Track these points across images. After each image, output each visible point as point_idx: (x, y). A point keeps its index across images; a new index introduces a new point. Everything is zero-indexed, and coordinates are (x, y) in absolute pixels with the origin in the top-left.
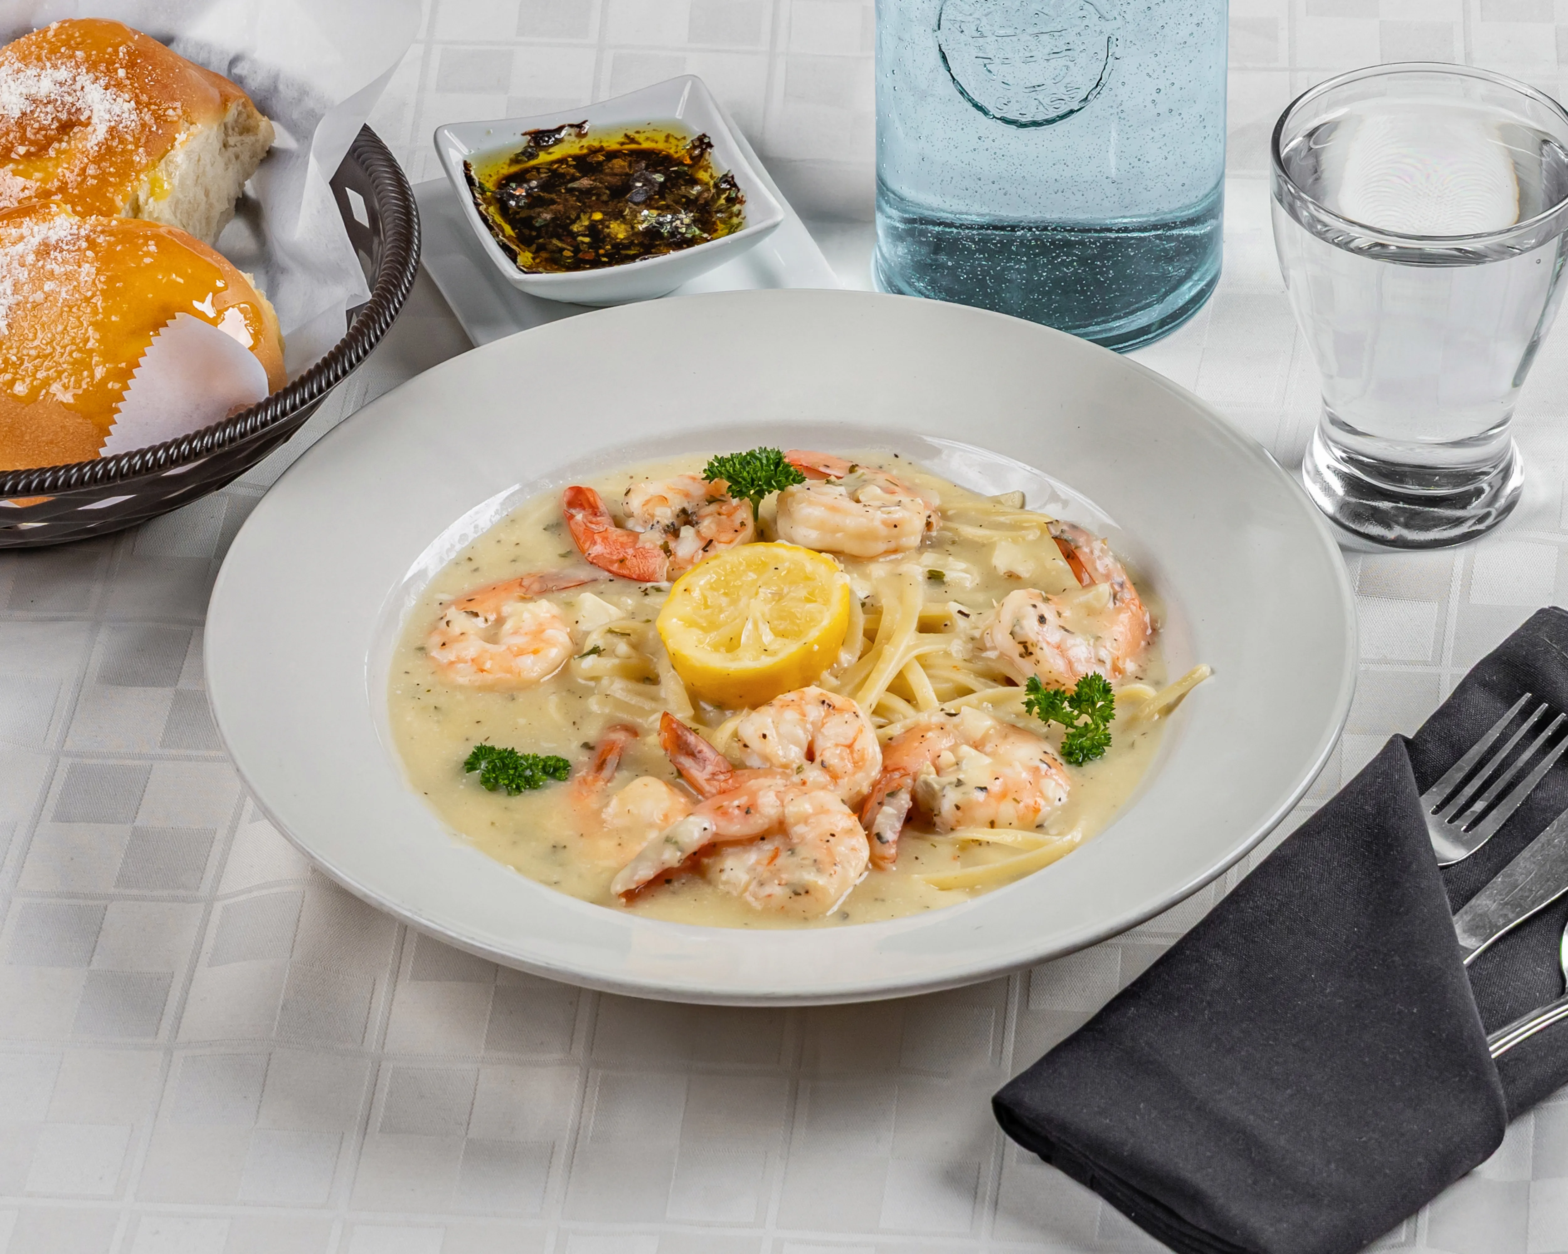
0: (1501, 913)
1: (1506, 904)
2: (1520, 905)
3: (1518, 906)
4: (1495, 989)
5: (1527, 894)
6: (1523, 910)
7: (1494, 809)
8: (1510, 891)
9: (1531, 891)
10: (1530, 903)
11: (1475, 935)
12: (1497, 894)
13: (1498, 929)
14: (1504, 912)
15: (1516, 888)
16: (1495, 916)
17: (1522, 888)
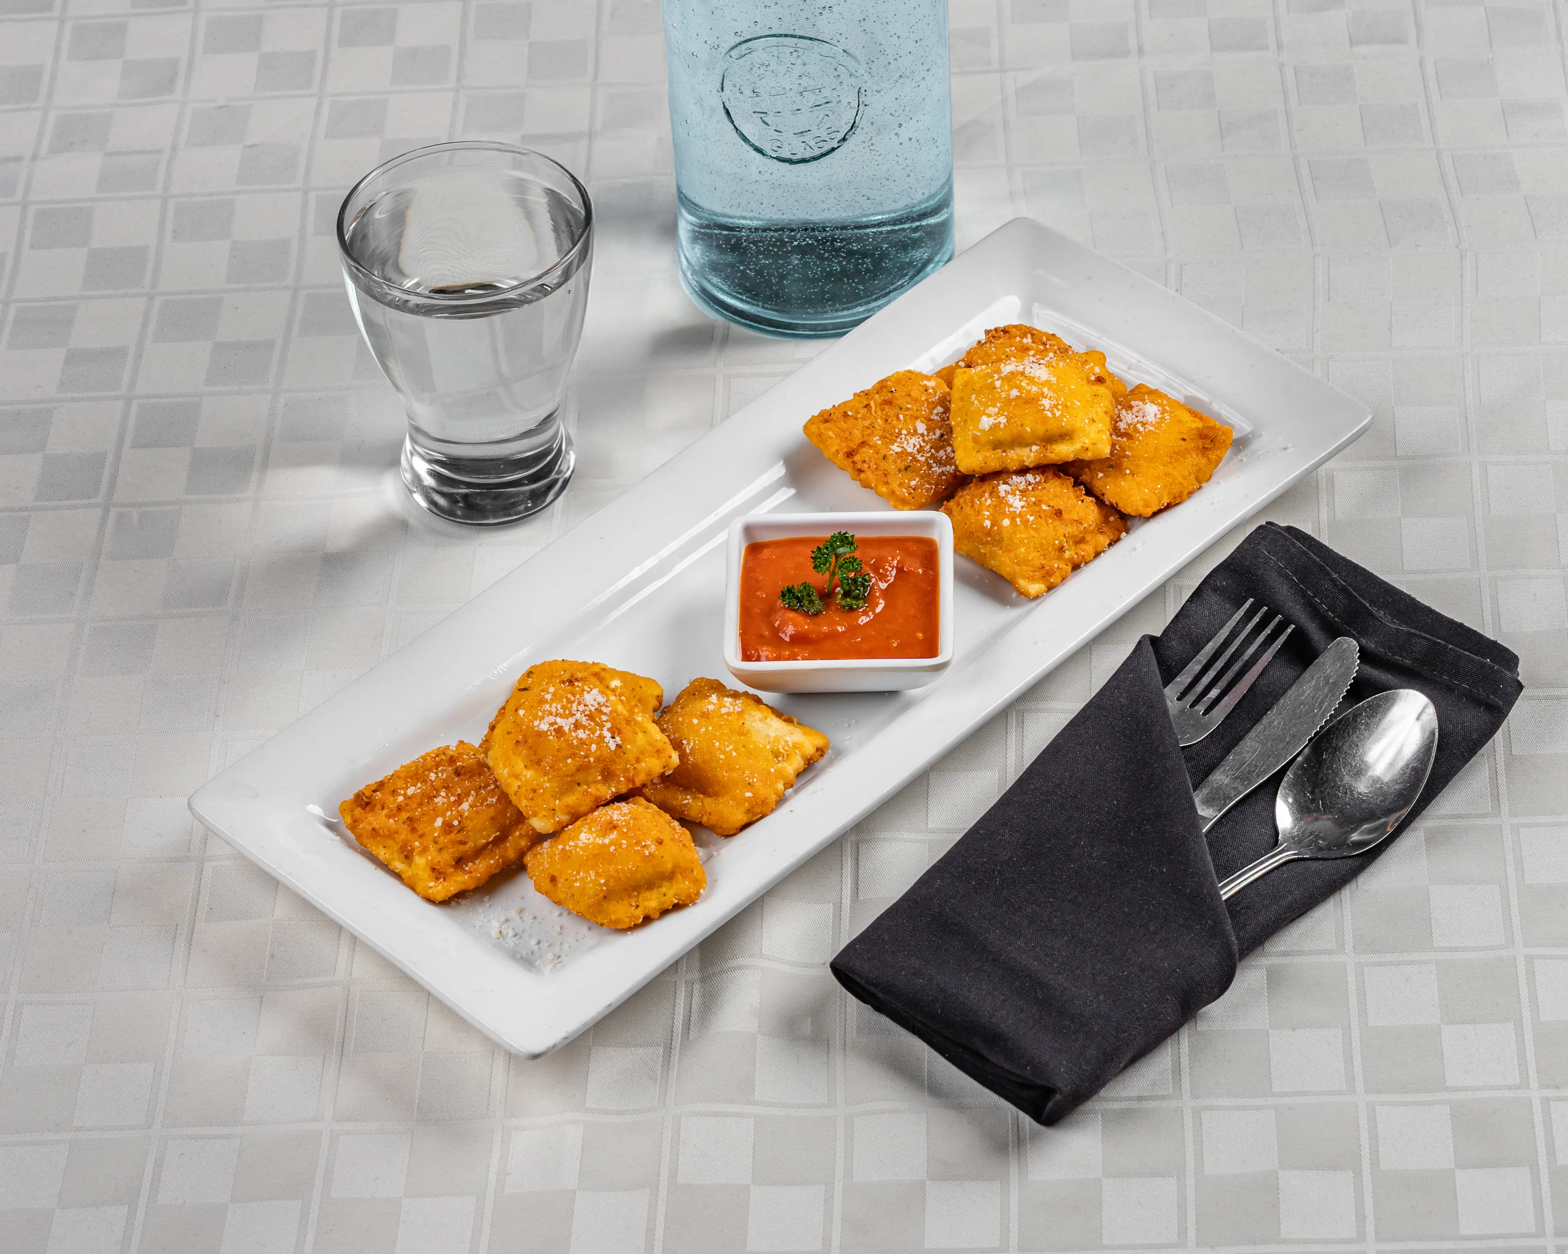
0: (1233, 786)
1: (1237, 778)
2: (1247, 780)
3: (1245, 778)
4: (1229, 849)
5: (1253, 769)
6: (1250, 783)
7: (1226, 695)
8: (1240, 767)
9: (1256, 766)
10: (1255, 776)
11: (1212, 806)
12: (1229, 770)
13: (1231, 799)
14: (1236, 785)
15: (1244, 764)
16: (1228, 789)
17: (1248, 765)
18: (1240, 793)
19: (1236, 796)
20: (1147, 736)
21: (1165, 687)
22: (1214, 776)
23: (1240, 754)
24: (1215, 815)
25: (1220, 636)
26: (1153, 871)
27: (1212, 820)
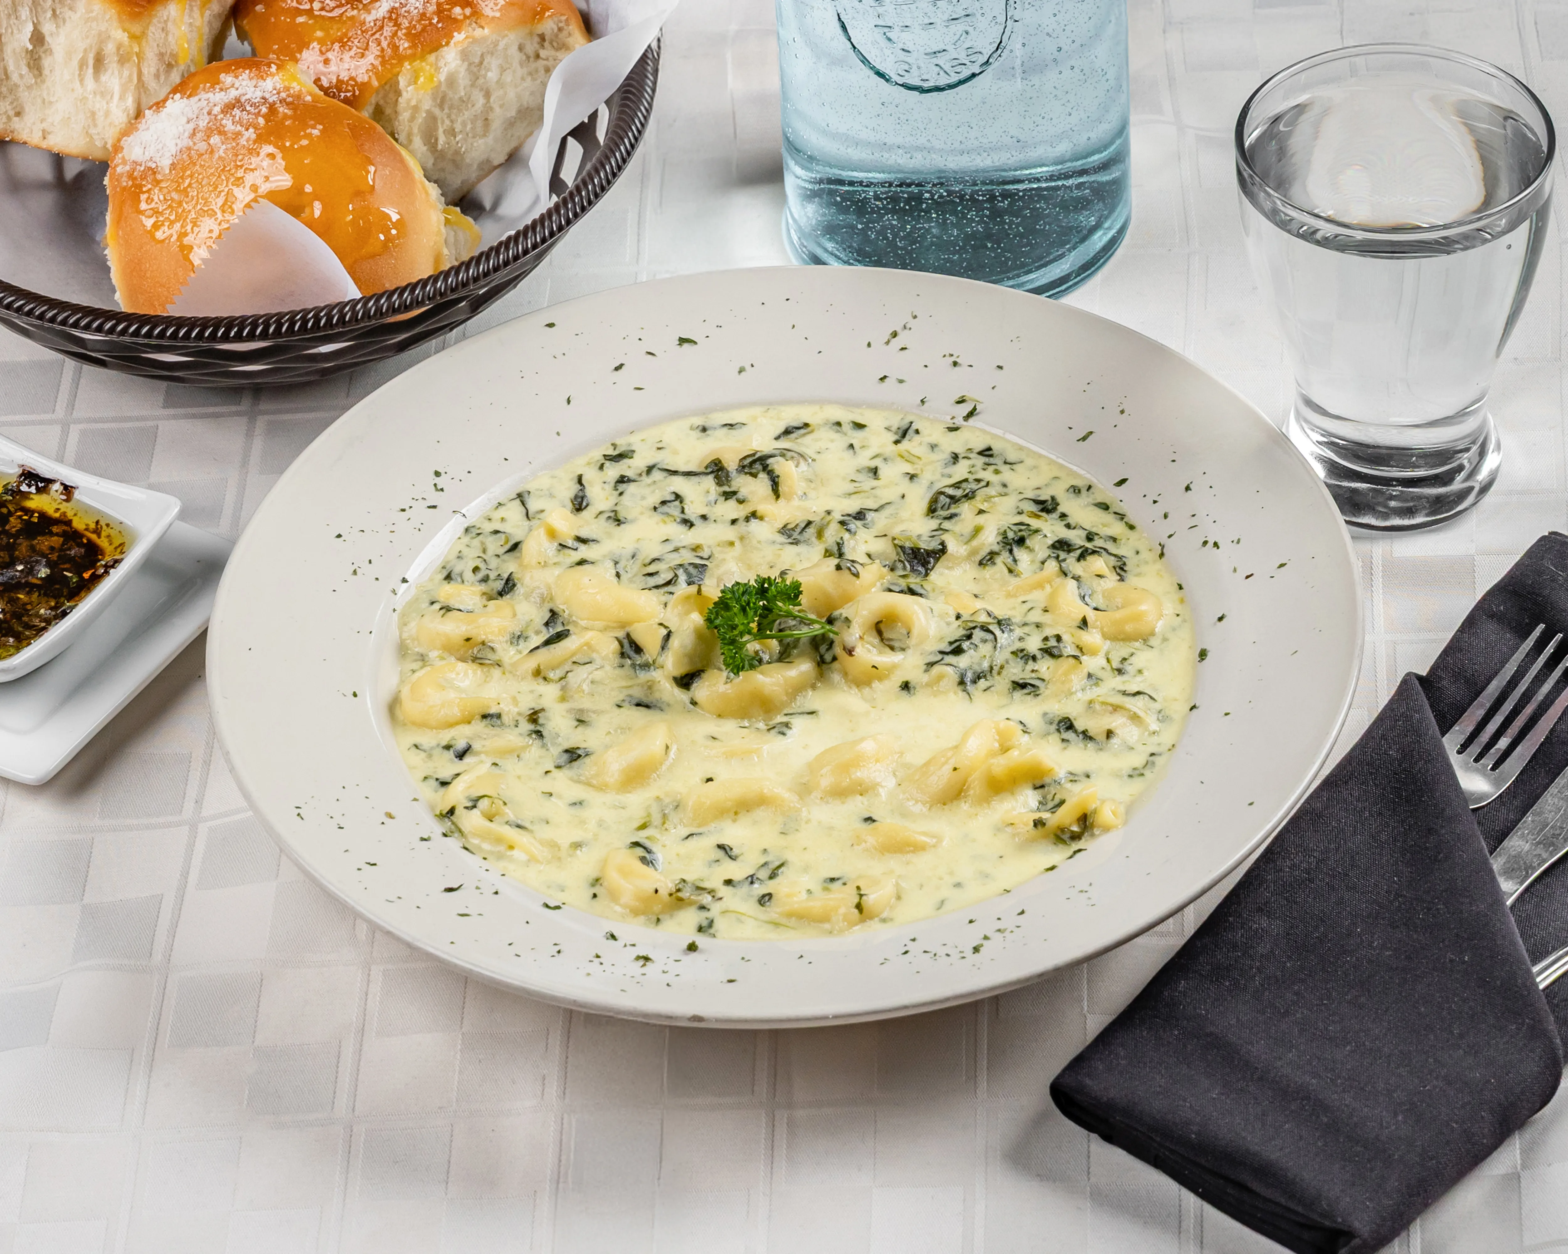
0: (1535, 853)
1: (1539, 843)
2: (1553, 844)
3: (1549, 846)
4: (1536, 930)
5: (1558, 832)
6: (1556, 850)
7: (1518, 744)
8: (1542, 830)
9: (1562, 828)
10: (1562, 841)
11: (1511, 878)
12: (1528, 834)
13: (1534, 869)
14: (1538, 851)
15: (1547, 825)
16: (1530, 857)
17: (1552, 827)
18: (1545, 861)
19: (1540, 865)
20: (1428, 796)
21: (1443, 736)
22: (1510, 841)
23: (1540, 814)
24: (1515, 888)
25: (1505, 672)
26: (1451, 961)
27: (1512, 894)
